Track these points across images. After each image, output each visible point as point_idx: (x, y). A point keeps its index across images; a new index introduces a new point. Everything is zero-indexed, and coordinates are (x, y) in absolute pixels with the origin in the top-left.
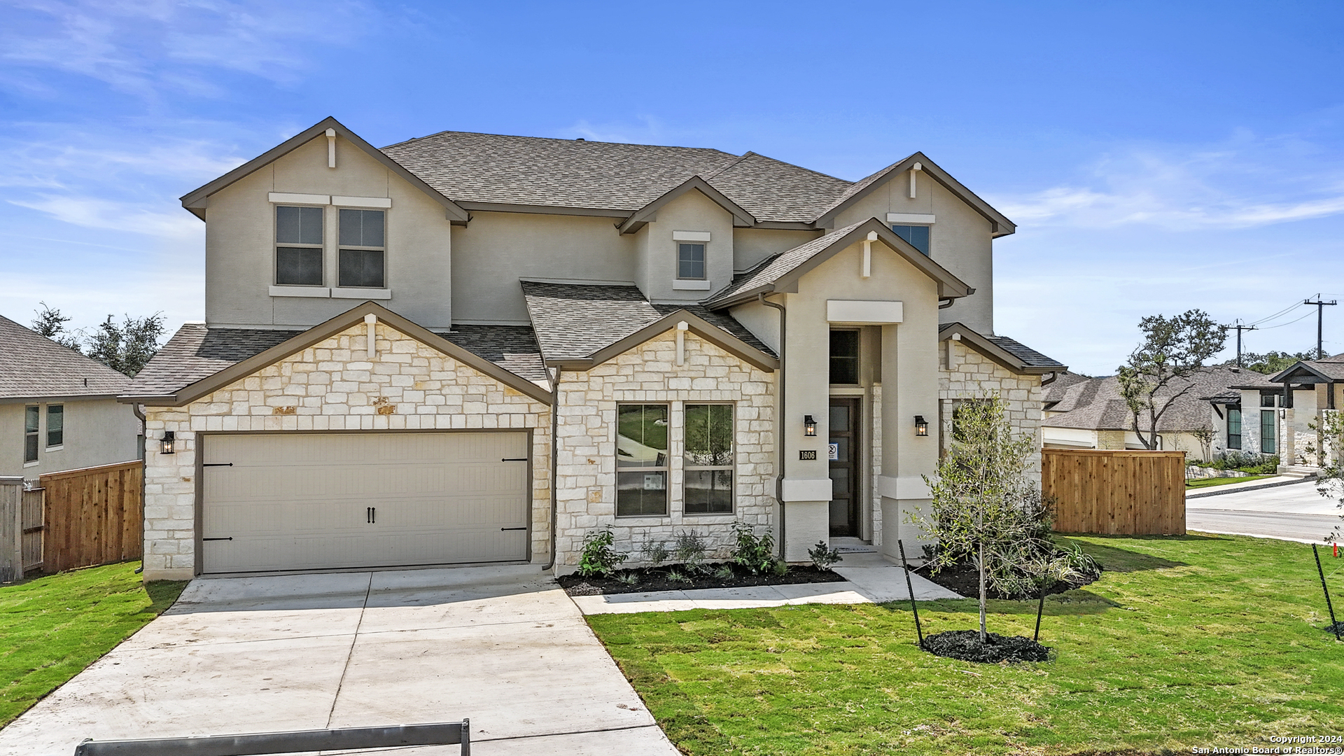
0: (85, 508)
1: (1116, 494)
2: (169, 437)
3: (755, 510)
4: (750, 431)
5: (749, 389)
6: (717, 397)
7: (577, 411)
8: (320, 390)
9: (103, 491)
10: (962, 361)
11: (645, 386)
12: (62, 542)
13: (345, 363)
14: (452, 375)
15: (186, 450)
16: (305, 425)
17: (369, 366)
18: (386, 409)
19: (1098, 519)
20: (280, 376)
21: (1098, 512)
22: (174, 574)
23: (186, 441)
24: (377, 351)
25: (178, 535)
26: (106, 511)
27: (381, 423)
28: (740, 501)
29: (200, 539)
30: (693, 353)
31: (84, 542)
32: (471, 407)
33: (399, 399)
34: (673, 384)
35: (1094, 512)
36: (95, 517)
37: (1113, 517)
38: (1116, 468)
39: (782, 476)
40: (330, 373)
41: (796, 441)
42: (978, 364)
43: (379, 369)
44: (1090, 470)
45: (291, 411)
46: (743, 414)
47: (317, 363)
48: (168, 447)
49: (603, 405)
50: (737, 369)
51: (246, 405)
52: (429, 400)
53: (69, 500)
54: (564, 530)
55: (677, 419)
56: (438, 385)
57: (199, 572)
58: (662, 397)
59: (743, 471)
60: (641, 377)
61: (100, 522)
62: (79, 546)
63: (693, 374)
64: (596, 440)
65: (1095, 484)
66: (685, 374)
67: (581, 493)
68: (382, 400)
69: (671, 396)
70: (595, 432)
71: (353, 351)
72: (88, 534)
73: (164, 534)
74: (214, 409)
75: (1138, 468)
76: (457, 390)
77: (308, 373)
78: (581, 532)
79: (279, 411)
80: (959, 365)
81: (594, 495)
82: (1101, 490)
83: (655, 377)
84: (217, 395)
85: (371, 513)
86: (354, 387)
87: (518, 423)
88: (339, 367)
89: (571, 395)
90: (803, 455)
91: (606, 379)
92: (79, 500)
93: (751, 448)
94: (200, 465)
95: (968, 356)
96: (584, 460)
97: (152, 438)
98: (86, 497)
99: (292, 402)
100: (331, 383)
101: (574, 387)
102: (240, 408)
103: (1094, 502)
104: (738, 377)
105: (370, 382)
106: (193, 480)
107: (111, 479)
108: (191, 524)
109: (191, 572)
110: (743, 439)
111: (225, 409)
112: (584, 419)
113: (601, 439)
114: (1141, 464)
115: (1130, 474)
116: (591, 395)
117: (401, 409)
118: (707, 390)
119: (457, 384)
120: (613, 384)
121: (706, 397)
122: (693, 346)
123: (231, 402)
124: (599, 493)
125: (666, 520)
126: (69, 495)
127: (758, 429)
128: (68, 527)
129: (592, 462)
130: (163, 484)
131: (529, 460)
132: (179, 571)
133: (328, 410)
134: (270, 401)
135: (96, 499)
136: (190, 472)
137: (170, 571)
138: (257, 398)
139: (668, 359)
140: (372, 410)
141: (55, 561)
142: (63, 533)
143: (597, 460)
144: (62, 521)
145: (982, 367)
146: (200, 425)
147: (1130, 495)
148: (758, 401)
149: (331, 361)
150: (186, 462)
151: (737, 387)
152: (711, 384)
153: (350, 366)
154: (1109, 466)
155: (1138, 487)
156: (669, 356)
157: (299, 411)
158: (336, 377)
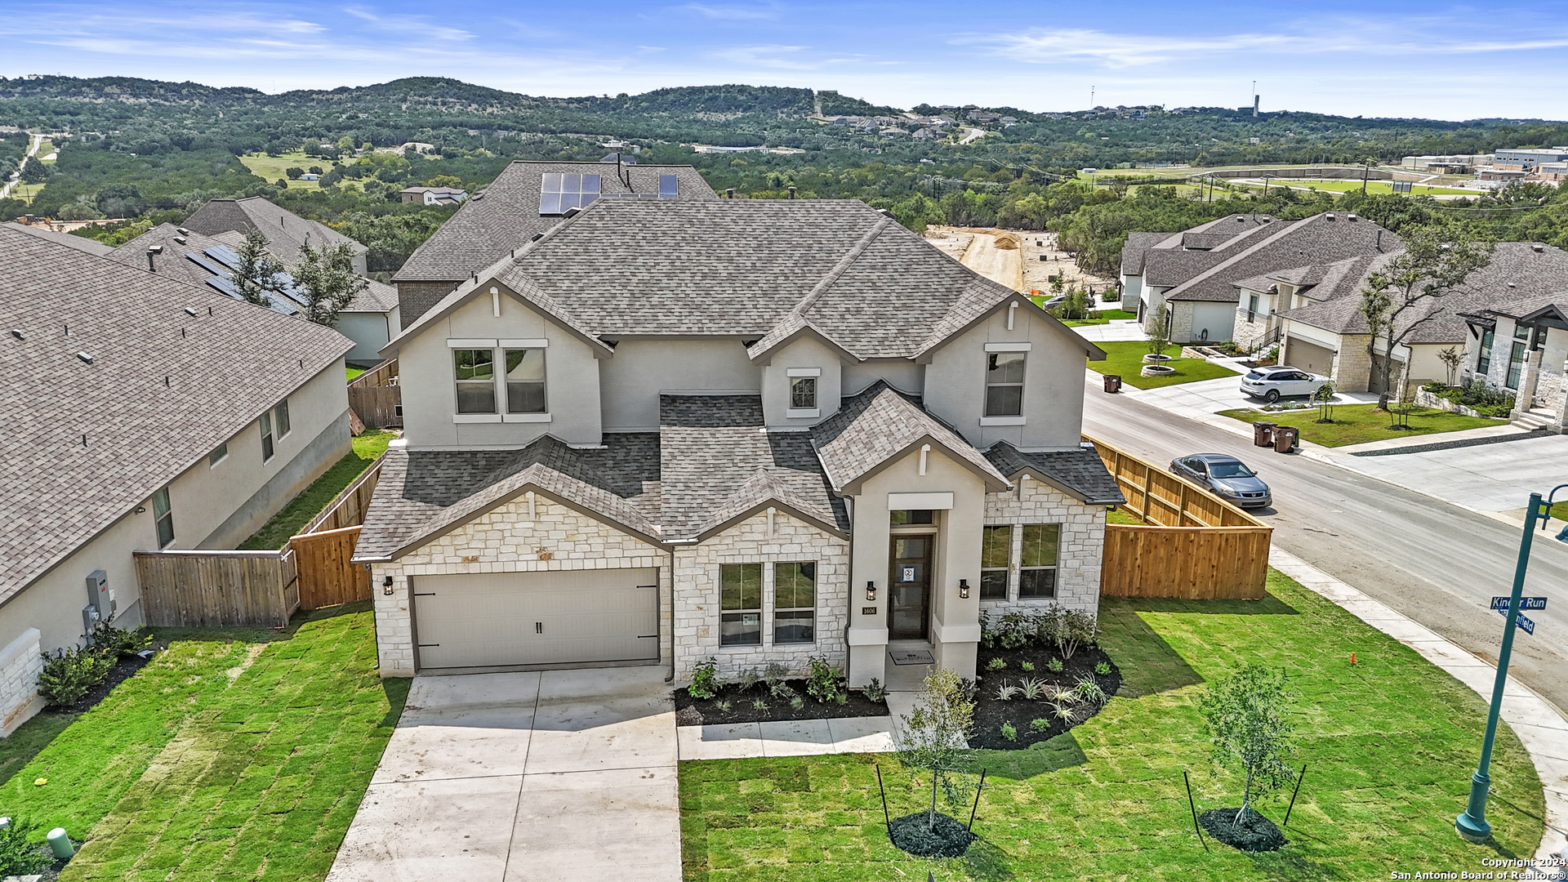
0: (327, 563)
1: (1199, 565)
2: (389, 581)
3: (831, 641)
4: (828, 583)
5: (827, 551)
6: (801, 558)
7: (688, 572)
8: (496, 543)
9: (338, 550)
10: (1033, 492)
11: (742, 552)
12: (312, 588)
13: (513, 523)
14: (596, 530)
15: (401, 589)
16: (486, 568)
17: (531, 525)
18: (546, 556)
19: (1179, 585)
20: (466, 534)
21: (1181, 580)
22: (401, 673)
23: (401, 583)
24: (536, 513)
25: (401, 647)
26: (342, 564)
27: (543, 566)
28: (821, 633)
29: (416, 646)
30: (782, 525)
31: (328, 587)
32: (610, 553)
33: (556, 548)
34: (765, 549)
35: (1177, 581)
36: (334, 569)
37: (1194, 585)
38: (1202, 543)
39: (849, 625)
40: (502, 531)
41: (860, 601)
42: (1048, 494)
43: (538, 527)
44: (1176, 544)
45: (475, 559)
46: (822, 570)
47: (492, 524)
48: (389, 589)
49: (708, 567)
50: (818, 536)
51: (442, 556)
52: (578, 548)
53: (314, 557)
54: (680, 657)
55: (768, 576)
56: (585, 537)
57: (418, 668)
58: (756, 560)
59: (822, 612)
60: (739, 545)
61: (338, 576)
62: (325, 590)
63: (781, 542)
64: (703, 592)
65: (1180, 557)
66: (775, 541)
67: (693, 631)
68: (542, 549)
69: (763, 559)
70: (703, 587)
71: (518, 514)
72: (331, 582)
73: (392, 647)
74: (418, 560)
75: (1223, 543)
76: (600, 540)
77: (486, 531)
78: (692, 658)
79: (466, 560)
80: (1030, 496)
81: (704, 632)
82: (1186, 562)
83: (751, 545)
84: (421, 550)
85: (539, 626)
86: (521, 540)
87: (647, 563)
88: (509, 526)
89: (683, 560)
90: (865, 611)
91: (712, 548)
92: (321, 556)
93: (829, 596)
94: (412, 595)
95: (1039, 488)
96: (695, 607)
97: (377, 581)
98: (326, 555)
99: (475, 553)
100: (504, 538)
101: (686, 554)
102: (438, 559)
103: (1178, 571)
104: (819, 542)
105: (533, 537)
106: (408, 609)
107: (343, 541)
108: (409, 639)
109: (412, 672)
110: (822, 589)
111: (427, 559)
112: (694, 577)
113: (707, 592)
114: (1227, 540)
115: (1216, 548)
116: (699, 560)
117: (557, 555)
118: (795, 553)
119: (599, 536)
120: (717, 551)
121: (792, 559)
122: (781, 520)
123: (430, 554)
124: (706, 631)
125: (760, 649)
126: (314, 553)
127: (834, 581)
128: (315, 577)
129: (701, 609)
130: (388, 613)
131: (657, 586)
132: (405, 671)
133: (502, 558)
134: (459, 553)
135: (333, 557)
136: (406, 604)
137: (399, 671)
138: (450, 551)
139: (761, 530)
140: (536, 557)
141: (308, 601)
142: (312, 580)
143: (705, 607)
144: (310, 571)
145: (1052, 497)
146: (409, 571)
147: (1213, 566)
148: (835, 560)
149: (503, 522)
150: (402, 596)
151: (818, 550)
152: (797, 548)
153: (516, 525)
154: (1196, 542)
155: (1222, 559)
156: (762, 528)
157: (480, 559)
158: (507, 534)
